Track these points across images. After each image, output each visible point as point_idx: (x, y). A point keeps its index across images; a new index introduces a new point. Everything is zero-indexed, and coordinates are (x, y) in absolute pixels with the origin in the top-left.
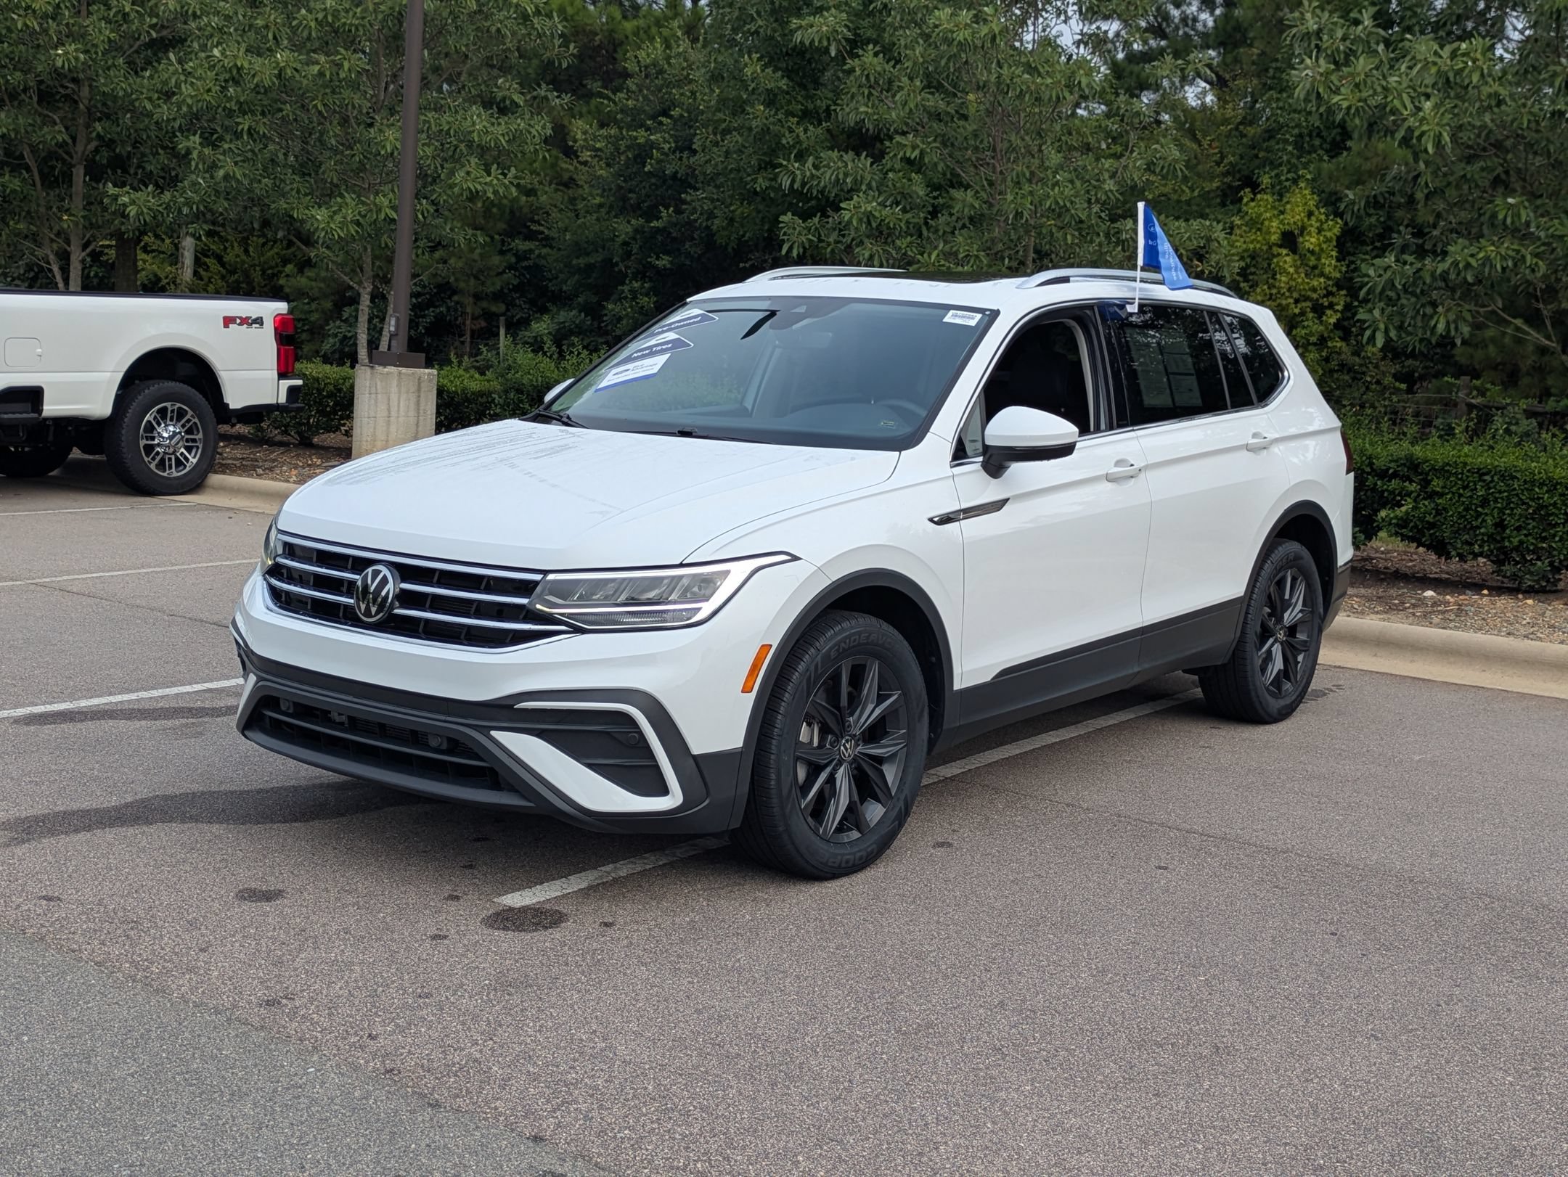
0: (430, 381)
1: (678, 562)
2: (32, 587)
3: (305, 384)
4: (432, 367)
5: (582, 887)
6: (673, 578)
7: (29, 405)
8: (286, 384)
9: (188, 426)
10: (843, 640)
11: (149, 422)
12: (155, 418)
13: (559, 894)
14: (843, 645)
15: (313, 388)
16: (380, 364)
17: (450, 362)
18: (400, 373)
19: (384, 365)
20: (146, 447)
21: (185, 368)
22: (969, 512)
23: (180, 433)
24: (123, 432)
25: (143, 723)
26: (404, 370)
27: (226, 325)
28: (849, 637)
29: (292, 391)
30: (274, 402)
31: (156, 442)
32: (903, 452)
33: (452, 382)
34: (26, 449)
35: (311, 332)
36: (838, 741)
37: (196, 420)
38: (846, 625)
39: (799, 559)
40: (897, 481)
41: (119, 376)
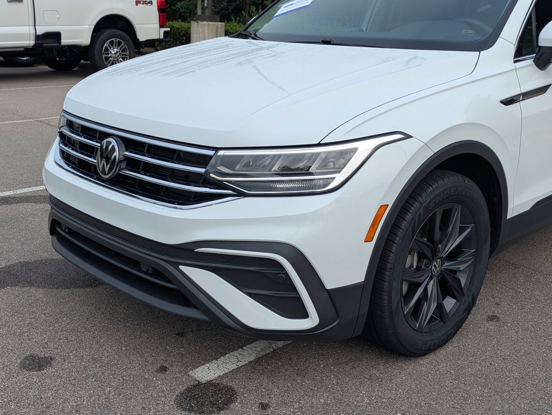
0: (222, 28)
1: (317, 143)
2: (35, 123)
3: (171, 30)
4: (224, 22)
5: (251, 359)
6: (313, 154)
7: (56, 40)
8: (163, 30)
9: (123, 48)
10: (439, 195)
11: (106, 47)
12: (109, 45)
13: (234, 367)
14: (439, 198)
15: (177, 32)
16: (201, 21)
17: (231, 20)
18: (209, 24)
19: (202, 21)
20: (105, 58)
21: (120, 24)
22: (527, 95)
23: (119, 52)
24: (96, 51)
25: (41, 205)
26: (210, 23)
27: (137, 4)
28: (443, 192)
29: (165, 33)
30: (158, 38)
31: (110, 55)
32: (481, 52)
33: (231, 28)
34: (64, 59)
35: (190, 12)
36: (431, 263)
37: (126, 46)
38: (441, 182)
39: (411, 137)
40: (477, 74)
41: (93, 27)
